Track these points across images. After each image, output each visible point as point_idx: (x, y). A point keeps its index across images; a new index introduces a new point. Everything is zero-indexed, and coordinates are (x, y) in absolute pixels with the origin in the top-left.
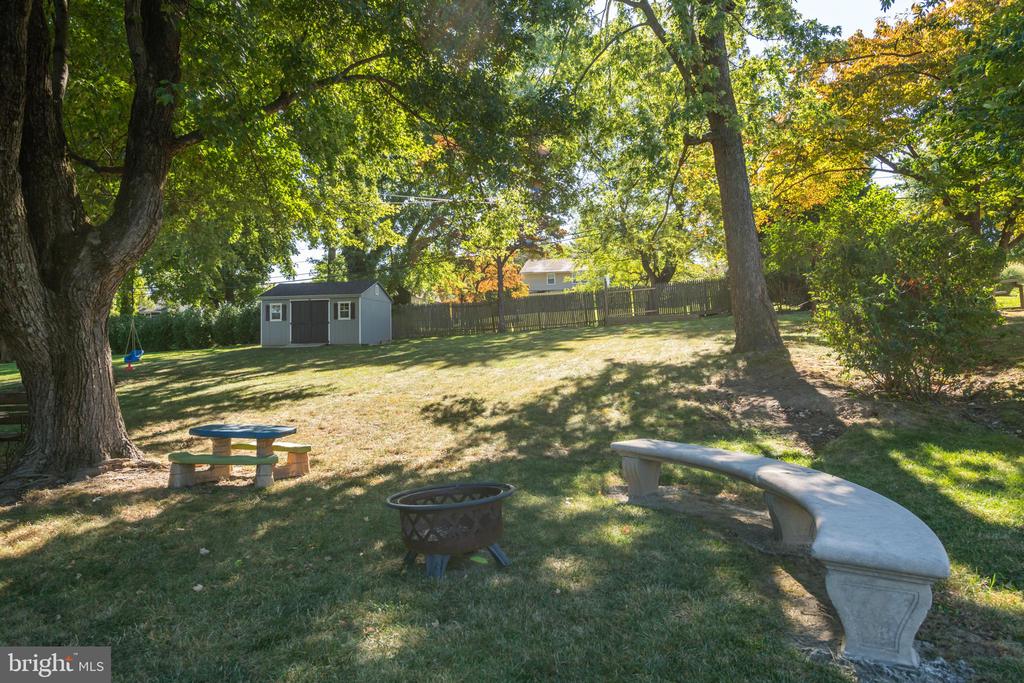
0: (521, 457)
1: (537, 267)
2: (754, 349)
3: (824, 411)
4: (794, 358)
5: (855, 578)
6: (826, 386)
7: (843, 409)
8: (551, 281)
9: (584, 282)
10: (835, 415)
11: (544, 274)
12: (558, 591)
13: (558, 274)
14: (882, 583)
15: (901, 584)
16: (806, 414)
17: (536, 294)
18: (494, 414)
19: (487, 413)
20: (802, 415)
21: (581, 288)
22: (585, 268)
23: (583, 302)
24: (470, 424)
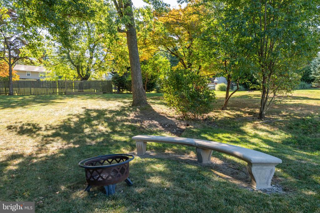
0: (77, 146)
1: (21, 68)
2: (140, 105)
3: (172, 124)
4: (154, 108)
5: (259, 167)
6: (169, 117)
7: (178, 124)
8: (28, 75)
9: (49, 77)
10: (176, 125)
11: (25, 72)
12: (166, 189)
13: (32, 72)
14: (265, 167)
15: (269, 167)
16: (168, 126)
17: (22, 80)
18: (47, 129)
19: (43, 129)
20: (166, 126)
21: (48, 79)
22: (51, 71)
23: (52, 85)
24: (38, 135)
